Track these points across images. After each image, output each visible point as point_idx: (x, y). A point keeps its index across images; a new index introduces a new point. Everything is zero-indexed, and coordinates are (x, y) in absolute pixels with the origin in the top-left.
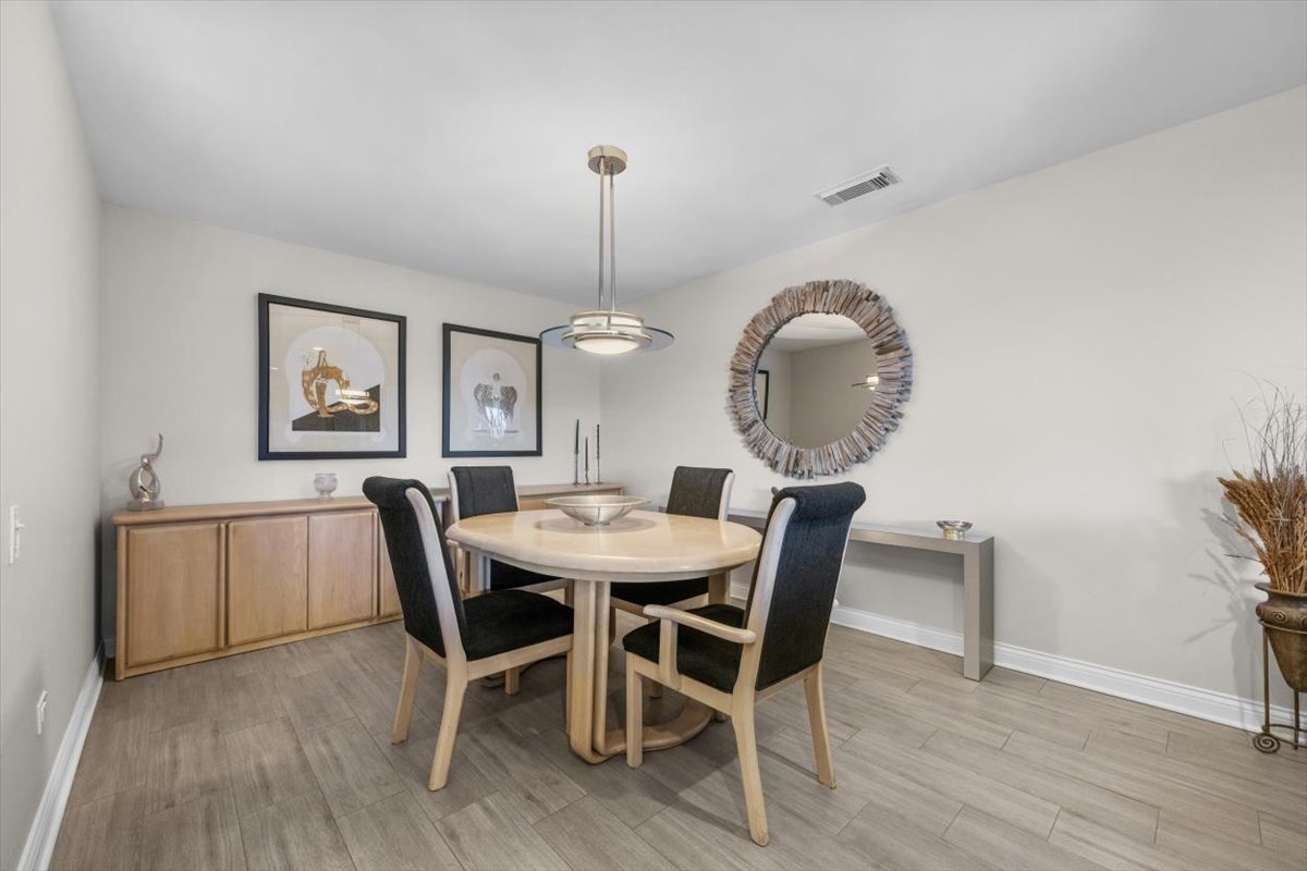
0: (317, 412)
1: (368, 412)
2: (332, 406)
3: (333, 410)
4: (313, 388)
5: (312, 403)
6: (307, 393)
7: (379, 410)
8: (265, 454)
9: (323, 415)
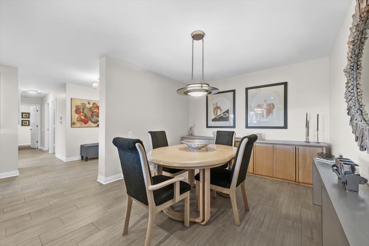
0: (216, 117)
1: (226, 116)
2: (219, 116)
3: (219, 117)
4: (215, 112)
5: (215, 115)
6: (214, 113)
7: (228, 116)
8: (207, 127)
9: (217, 118)
